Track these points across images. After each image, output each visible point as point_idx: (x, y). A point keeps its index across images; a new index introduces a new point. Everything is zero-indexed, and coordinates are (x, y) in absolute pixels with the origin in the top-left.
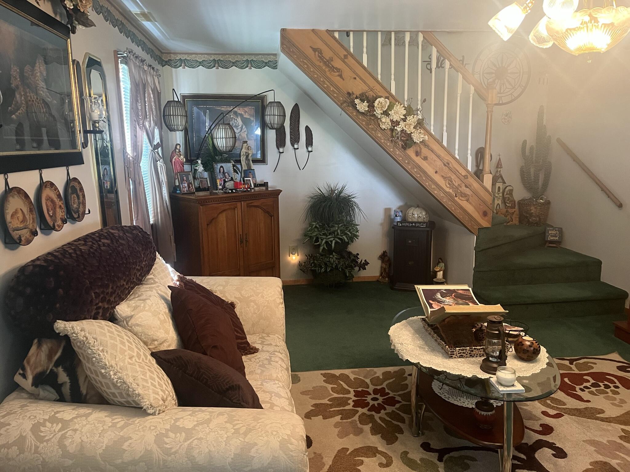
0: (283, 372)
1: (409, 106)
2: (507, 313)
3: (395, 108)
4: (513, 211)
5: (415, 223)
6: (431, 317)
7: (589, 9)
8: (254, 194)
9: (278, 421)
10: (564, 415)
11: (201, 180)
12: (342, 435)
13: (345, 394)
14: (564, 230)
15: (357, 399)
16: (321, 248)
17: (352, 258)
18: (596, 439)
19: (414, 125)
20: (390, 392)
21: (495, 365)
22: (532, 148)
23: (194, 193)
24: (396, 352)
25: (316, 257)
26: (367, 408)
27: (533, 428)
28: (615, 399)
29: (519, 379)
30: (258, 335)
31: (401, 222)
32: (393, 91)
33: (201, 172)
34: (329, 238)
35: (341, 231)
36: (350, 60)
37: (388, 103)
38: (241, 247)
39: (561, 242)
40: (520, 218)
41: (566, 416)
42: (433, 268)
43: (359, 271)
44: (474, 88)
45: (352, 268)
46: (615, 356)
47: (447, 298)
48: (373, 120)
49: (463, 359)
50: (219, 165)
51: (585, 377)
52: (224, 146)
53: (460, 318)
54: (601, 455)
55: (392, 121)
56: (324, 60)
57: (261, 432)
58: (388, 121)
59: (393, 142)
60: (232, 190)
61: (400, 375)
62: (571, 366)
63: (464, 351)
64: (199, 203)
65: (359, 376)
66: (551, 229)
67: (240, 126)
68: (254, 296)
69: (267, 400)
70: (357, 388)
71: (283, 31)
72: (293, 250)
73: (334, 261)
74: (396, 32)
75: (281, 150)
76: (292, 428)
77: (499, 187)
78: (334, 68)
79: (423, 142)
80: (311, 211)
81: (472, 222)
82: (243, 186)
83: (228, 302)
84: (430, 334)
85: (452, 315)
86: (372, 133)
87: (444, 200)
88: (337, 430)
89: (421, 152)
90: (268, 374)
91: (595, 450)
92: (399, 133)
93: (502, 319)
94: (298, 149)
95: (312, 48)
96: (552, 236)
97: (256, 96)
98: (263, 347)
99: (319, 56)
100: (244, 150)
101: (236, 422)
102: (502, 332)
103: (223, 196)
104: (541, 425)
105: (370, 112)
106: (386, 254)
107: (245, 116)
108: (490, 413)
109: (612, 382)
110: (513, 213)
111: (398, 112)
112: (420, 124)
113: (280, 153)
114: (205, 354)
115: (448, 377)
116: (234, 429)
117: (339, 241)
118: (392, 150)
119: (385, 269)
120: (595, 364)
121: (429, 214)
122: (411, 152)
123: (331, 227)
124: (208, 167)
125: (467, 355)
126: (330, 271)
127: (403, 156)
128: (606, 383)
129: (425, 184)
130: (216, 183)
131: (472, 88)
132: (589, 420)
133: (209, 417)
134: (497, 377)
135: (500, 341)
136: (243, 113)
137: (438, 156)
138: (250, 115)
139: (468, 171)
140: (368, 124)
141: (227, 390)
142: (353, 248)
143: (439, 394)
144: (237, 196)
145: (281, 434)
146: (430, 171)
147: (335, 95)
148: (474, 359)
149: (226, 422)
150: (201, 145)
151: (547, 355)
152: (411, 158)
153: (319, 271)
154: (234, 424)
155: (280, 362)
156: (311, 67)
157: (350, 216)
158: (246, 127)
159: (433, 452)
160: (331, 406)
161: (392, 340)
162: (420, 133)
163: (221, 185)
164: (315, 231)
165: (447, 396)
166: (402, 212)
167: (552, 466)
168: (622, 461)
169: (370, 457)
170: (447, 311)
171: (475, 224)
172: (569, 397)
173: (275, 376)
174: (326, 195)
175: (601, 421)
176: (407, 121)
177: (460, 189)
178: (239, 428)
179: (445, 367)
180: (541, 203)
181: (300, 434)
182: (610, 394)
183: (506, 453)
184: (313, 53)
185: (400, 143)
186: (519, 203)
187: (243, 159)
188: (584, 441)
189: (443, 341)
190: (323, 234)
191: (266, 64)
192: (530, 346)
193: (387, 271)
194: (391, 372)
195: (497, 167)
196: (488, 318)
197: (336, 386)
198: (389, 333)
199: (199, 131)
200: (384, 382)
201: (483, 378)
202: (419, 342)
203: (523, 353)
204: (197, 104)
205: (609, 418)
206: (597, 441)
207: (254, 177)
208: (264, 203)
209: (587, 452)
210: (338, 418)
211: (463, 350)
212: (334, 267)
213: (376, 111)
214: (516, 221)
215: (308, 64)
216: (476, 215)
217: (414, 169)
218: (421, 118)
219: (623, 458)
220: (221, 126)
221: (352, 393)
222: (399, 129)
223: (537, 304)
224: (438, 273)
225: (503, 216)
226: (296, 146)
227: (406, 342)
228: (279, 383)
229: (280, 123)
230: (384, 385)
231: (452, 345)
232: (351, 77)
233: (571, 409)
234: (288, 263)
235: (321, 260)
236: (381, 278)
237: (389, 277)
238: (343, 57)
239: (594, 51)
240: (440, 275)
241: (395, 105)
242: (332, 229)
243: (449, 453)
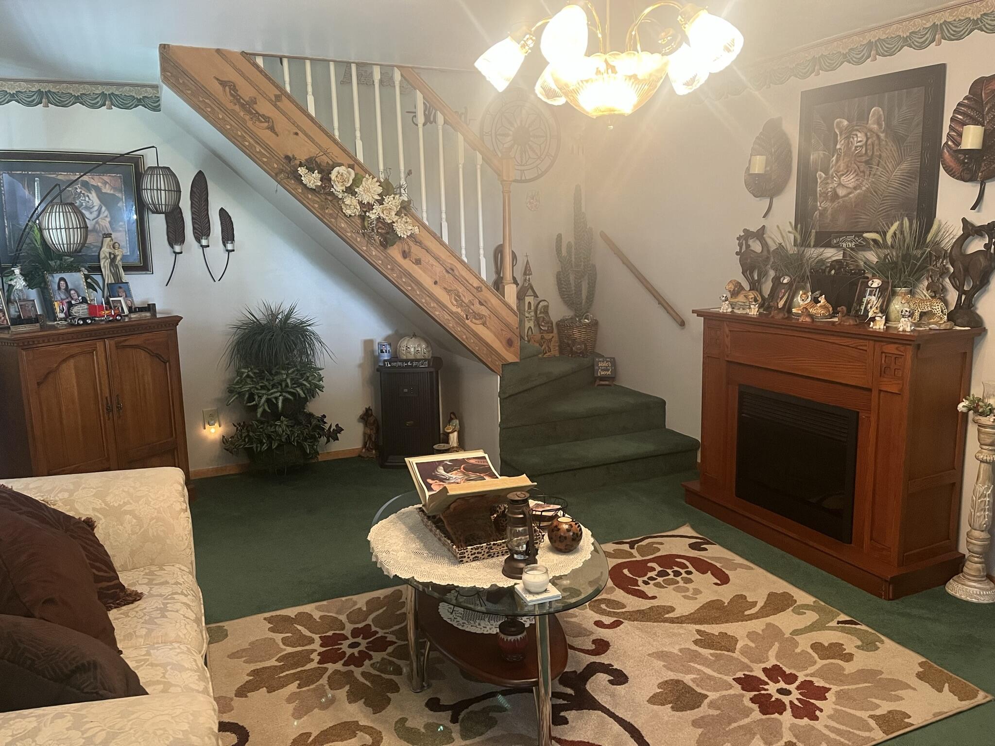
0: (188, 627)
1: (386, 180)
2: (535, 486)
3: (363, 183)
4: (550, 337)
5: (412, 361)
6: (429, 505)
7: (605, 53)
8: (127, 326)
9: (166, 712)
10: (623, 623)
11: (22, 303)
12: (298, 714)
13: (306, 645)
14: (616, 359)
15: (325, 649)
16: (260, 411)
17: (314, 422)
18: (665, 649)
19: (395, 209)
20: (377, 629)
21: (522, 565)
22: (569, 246)
23: (9, 328)
24: (379, 566)
25: (252, 426)
26: (342, 662)
27: (584, 648)
28: (688, 590)
29: (554, 581)
30: (142, 569)
31: (390, 361)
32: (360, 157)
33: (21, 290)
34: (272, 394)
35: (292, 379)
36: (285, 104)
37: (353, 175)
38: (109, 419)
39: (614, 378)
40: (560, 346)
41: (626, 623)
42: (444, 430)
43: (327, 443)
44: (481, 156)
45: (315, 439)
46: (686, 530)
47: (454, 472)
48: (331, 201)
49: (478, 563)
50: (57, 277)
51: (650, 565)
52: (65, 242)
53: (472, 500)
54: (672, 671)
55: (361, 203)
56: (242, 101)
57: (135, 734)
58: (355, 204)
59: (366, 236)
60: (84, 319)
61: (395, 600)
62: (632, 551)
63: (479, 550)
64: (18, 346)
65: (329, 612)
66: (600, 359)
67: (96, 208)
68: (131, 504)
69: (159, 678)
70: (326, 633)
71: (164, 48)
72: (211, 418)
73: (283, 431)
74: (358, 65)
75: (177, 248)
76: (192, 718)
77: (529, 303)
78: (259, 115)
79: (412, 236)
80: (238, 350)
81: (493, 356)
82: (107, 312)
83: (80, 518)
84: (431, 530)
85: (459, 498)
86: (331, 222)
87: (451, 325)
88: (291, 707)
89: (410, 252)
90: (160, 634)
91: (664, 666)
92: (375, 222)
93: (528, 495)
94: (208, 246)
95: (217, 79)
96: (602, 369)
97: (122, 155)
98: (151, 588)
99: (231, 95)
100: (105, 250)
101: (88, 726)
102: (528, 516)
103: (66, 330)
104: (594, 642)
105: (324, 188)
106: (370, 412)
107: (104, 191)
108: (519, 637)
109: (684, 566)
110: (550, 340)
111: (369, 190)
112: (405, 209)
113: (176, 253)
114: (29, 615)
115: (461, 592)
116: (83, 738)
117: (290, 397)
118: (365, 248)
119: (370, 437)
120: (662, 544)
121: (431, 346)
122: (395, 252)
123: (275, 375)
124: (33, 278)
125: (483, 555)
126: (277, 447)
127: (382, 258)
128: (676, 569)
129: (421, 302)
130: (53, 310)
131: (479, 157)
132: (655, 624)
133: (35, 724)
134: (524, 583)
135: (527, 528)
136: (100, 184)
137: (437, 259)
138: (115, 189)
139: (482, 281)
140: (323, 208)
141: (74, 672)
142: (315, 407)
143: (449, 621)
144: (94, 330)
145: (171, 732)
146: (427, 281)
147: (265, 160)
148: (494, 560)
149: (68, 729)
150: (20, 241)
151: (592, 540)
152: (395, 262)
153: (259, 449)
154: (83, 729)
155: (184, 610)
156: (219, 111)
157: (308, 356)
158: (108, 209)
159: (443, 711)
160: (282, 669)
161: (373, 548)
162: (407, 222)
163: (62, 311)
164: (246, 383)
165: (461, 621)
166: (390, 344)
167: (609, 698)
168: (698, 674)
169: (346, 739)
170: (451, 493)
171: (496, 359)
172: (630, 596)
173: (172, 635)
174: (263, 322)
175: (670, 623)
176: (385, 205)
177: (472, 307)
178: (94, 735)
179: (451, 579)
180: (586, 324)
181: (207, 726)
182: (681, 584)
183: (543, 691)
184: (220, 88)
185: (376, 237)
186: (558, 324)
187: (105, 264)
188: (649, 655)
189: (449, 539)
190: (261, 386)
191: (140, 102)
192: (568, 530)
193: (373, 439)
194: (380, 598)
195: (525, 274)
196: (508, 496)
197: (290, 635)
198: (369, 538)
199: (14, 217)
200: (370, 615)
201: (505, 586)
202: (414, 545)
203: (560, 541)
204: (9, 169)
205: (681, 617)
206: (665, 651)
207: (128, 295)
208: (148, 340)
209: (653, 671)
210: (293, 687)
211: (478, 548)
212: (283, 440)
213: (334, 186)
214: (555, 352)
215: (213, 106)
216: (497, 345)
217: (401, 278)
218: (406, 199)
219: (699, 670)
220: (56, 208)
221: (318, 641)
222: (373, 217)
223: (587, 467)
224: (451, 435)
225: (538, 345)
226: (204, 242)
227: (395, 548)
228: (181, 646)
229: (172, 202)
230: (369, 621)
231: (463, 544)
232: (289, 131)
233: (633, 612)
234: (202, 440)
235: (261, 430)
236: (364, 450)
237: (376, 447)
238: (274, 99)
239: (616, 112)
240: (454, 437)
241: (365, 179)
242: (277, 378)
243: (467, 708)
